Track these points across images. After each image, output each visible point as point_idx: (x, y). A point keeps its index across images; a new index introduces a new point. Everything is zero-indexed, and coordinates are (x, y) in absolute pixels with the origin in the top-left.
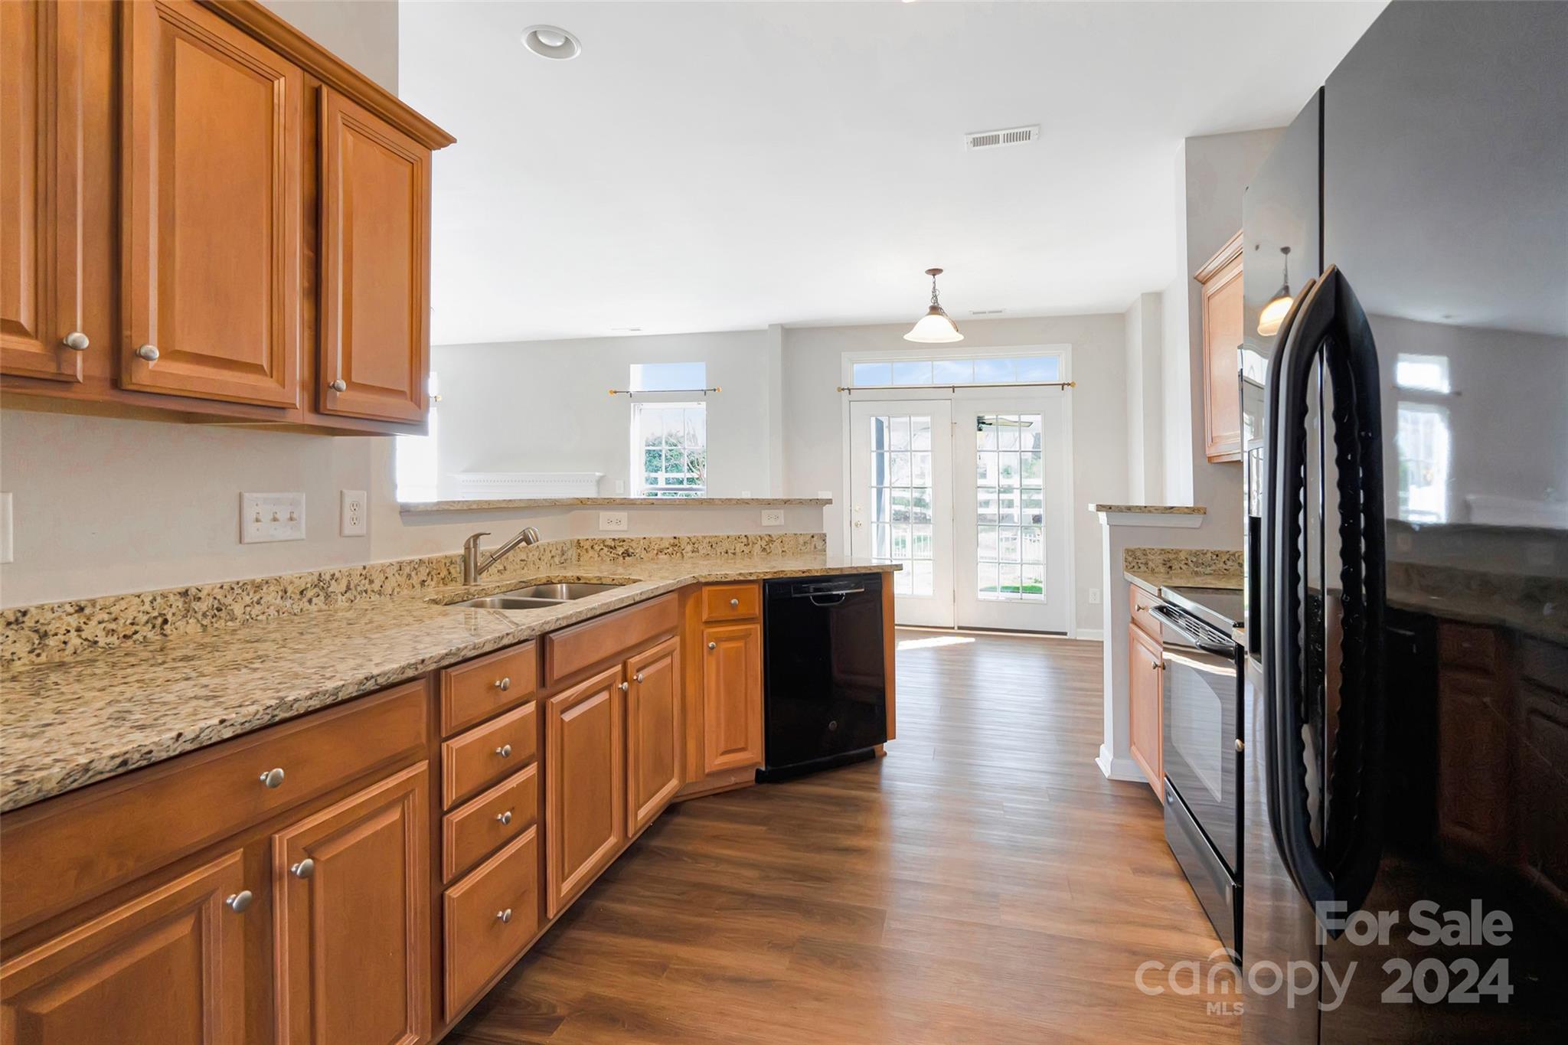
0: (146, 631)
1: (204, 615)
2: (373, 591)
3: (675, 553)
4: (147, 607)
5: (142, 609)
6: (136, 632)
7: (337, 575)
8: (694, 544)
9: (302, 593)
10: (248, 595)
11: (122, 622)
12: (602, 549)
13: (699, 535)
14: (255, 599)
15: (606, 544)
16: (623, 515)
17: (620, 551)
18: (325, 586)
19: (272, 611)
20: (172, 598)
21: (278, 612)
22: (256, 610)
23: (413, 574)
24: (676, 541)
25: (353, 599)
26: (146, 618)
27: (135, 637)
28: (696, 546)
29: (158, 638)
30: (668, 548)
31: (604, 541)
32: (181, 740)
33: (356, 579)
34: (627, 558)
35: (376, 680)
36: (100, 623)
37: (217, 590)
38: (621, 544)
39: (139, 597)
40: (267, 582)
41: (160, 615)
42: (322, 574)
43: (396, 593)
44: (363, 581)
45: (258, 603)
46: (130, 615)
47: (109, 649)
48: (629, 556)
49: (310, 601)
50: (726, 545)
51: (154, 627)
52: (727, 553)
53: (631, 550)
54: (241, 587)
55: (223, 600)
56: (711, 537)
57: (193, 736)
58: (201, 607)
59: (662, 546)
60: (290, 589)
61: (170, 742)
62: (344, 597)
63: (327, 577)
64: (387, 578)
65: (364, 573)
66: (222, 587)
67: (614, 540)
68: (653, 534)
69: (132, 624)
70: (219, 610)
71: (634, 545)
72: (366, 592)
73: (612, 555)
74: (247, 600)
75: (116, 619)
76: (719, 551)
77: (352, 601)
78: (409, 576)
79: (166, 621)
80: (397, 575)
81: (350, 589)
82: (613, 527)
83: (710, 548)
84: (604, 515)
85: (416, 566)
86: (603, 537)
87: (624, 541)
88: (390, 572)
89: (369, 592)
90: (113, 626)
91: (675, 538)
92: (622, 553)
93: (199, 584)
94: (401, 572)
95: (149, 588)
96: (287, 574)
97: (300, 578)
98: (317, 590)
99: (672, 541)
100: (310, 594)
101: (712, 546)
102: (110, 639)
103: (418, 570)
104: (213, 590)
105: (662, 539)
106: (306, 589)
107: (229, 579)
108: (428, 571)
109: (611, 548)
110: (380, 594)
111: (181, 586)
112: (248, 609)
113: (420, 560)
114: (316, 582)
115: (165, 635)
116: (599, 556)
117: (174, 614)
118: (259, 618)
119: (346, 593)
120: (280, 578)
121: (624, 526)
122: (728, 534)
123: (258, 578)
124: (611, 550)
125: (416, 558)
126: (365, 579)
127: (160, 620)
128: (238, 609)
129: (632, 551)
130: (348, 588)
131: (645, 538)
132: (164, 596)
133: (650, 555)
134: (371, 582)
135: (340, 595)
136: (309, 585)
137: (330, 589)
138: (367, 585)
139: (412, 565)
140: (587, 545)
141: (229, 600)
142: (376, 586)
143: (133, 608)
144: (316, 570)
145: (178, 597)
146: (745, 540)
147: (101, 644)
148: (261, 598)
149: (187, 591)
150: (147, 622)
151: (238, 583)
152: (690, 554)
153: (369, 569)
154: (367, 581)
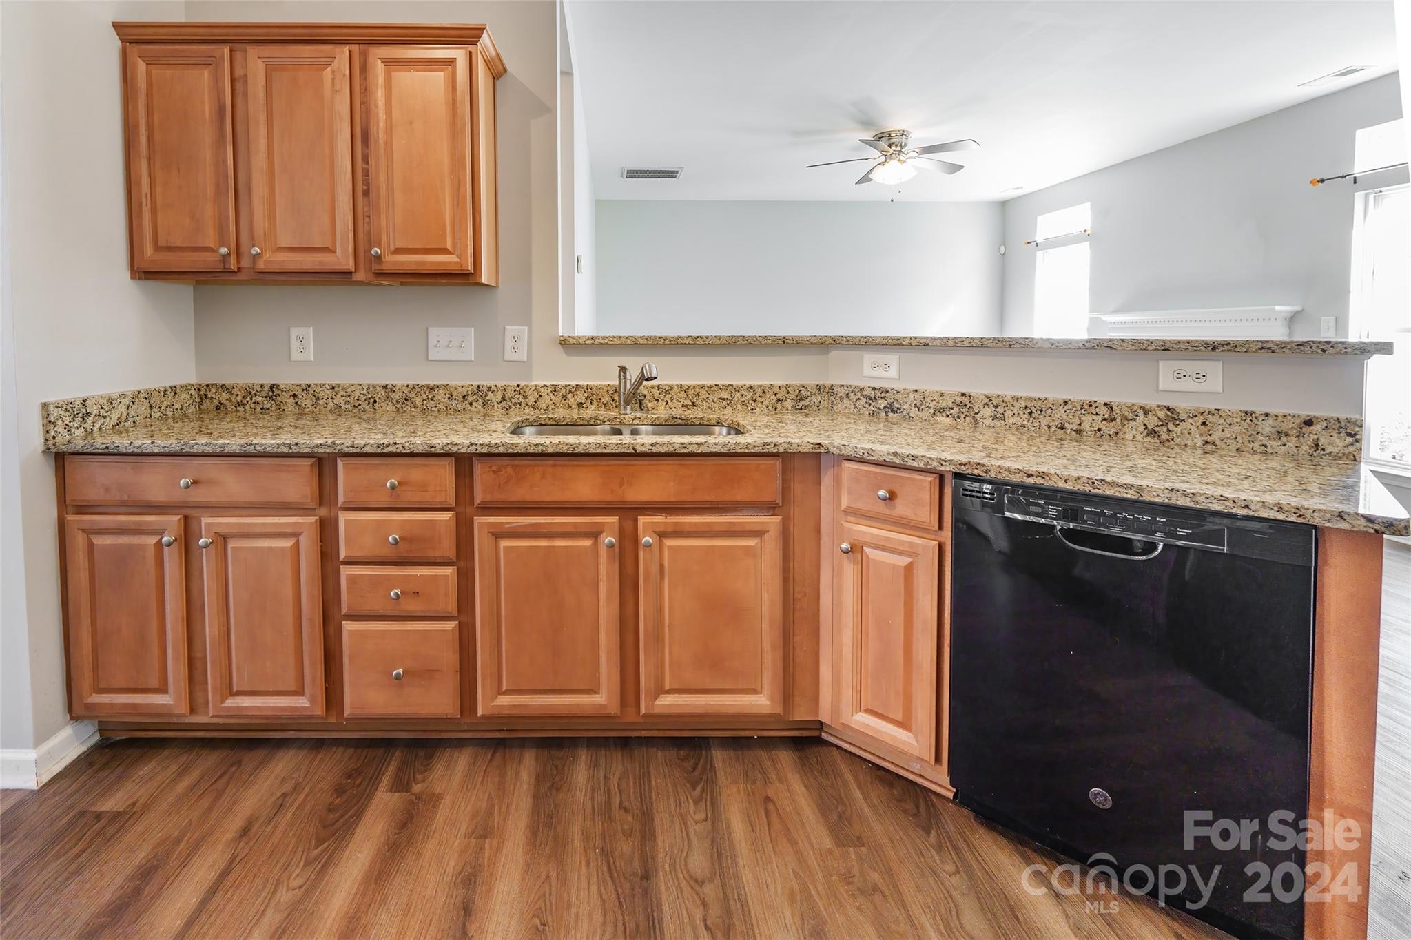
0: (364, 405)
1: (397, 402)
2: (527, 405)
3: (962, 416)
4: (365, 392)
5: (362, 392)
6: (360, 405)
7: (493, 388)
8: (996, 407)
9: (464, 397)
10: (425, 393)
11: (352, 398)
12: (859, 399)
13: (1008, 393)
14: (430, 397)
15: (864, 393)
16: (892, 359)
17: (882, 403)
18: (483, 395)
19: (442, 406)
20: (378, 389)
21: (446, 407)
22: (431, 404)
23: (569, 396)
24: (966, 400)
25: (508, 407)
26: (365, 397)
27: (360, 407)
28: (1000, 410)
29: (371, 410)
30: (952, 409)
31: (862, 389)
32: (132, 445)
33: (510, 394)
34: (891, 414)
35: (254, 447)
36: (342, 396)
37: (404, 388)
38: (883, 395)
39: (361, 385)
40: (438, 387)
41: (372, 397)
42: (480, 387)
43: (550, 409)
44: (517, 396)
45: (432, 399)
46: (357, 394)
47: (346, 410)
48: (893, 411)
49: (471, 404)
50: (1060, 414)
51: (369, 404)
52: (1062, 428)
53: (896, 405)
54: (420, 388)
55: (408, 395)
56: (1030, 399)
57: (138, 445)
58: (396, 396)
59: (943, 404)
60: (455, 393)
61: (127, 445)
62: (499, 406)
63: (485, 389)
64: (540, 396)
65: (518, 389)
66: (407, 386)
67: (874, 389)
68: (930, 385)
69: (358, 400)
70: (406, 400)
71: (899, 397)
72: (520, 404)
73: (872, 408)
74: (424, 397)
75: (349, 396)
76: (1044, 423)
77: (507, 409)
78: (565, 397)
79: (375, 402)
80: (551, 395)
81: (505, 400)
82: (880, 373)
83: (1026, 416)
84: (869, 358)
85: (573, 390)
86: (861, 384)
87: (887, 392)
88: (544, 392)
89: (523, 405)
90: (348, 399)
91: (963, 395)
92: (885, 408)
93: (394, 383)
94: (556, 394)
95: (367, 381)
96: (453, 383)
97: (463, 387)
98: (476, 397)
99: (959, 399)
100: (471, 399)
101: (1030, 414)
102: (347, 406)
103: (575, 393)
104: (402, 387)
105: (942, 394)
106: (468, 395)
107: (412, 382)
108: (586, 395)
109: (871, 399)
110: (534, 408)
111: (384, 383)
112: (425, 402)
113: (577, 385)
114: (476, 391)
115: (375, 410)
116: (855, 407)
117: (379, 398)
118: (433, 409)
119: (501, 402)
120: (448, 385)
121: (893, 372)
122: (1066, 397)
123: (432, 383)
124: (871, 402)
125: (573, 383)
126: (520, 394)
127: (372, 400)
128: (418, 401)
129: (898, 406)
130: (503, 399)
131: (916, 391)
132: (374, 387)
133: (924, 415)
134: (525, 397)
135: (496, 404)
136: (470, 393)
137: (487, 398)
138: (521, 399)
139: (568, 388)
140: (842, 392)
141: (412, 395)
142: (531, 400)
143: (357, 391)
144: (476, 383)
145: (382, 388)
146: (1104, 411)
147: (343, 408)
148: (434, 397)
149: (387, 385)
150: (365, 400)
151: (418, 385)
152: (989, 422)
153: (523, 387)
154: (521, 396)
